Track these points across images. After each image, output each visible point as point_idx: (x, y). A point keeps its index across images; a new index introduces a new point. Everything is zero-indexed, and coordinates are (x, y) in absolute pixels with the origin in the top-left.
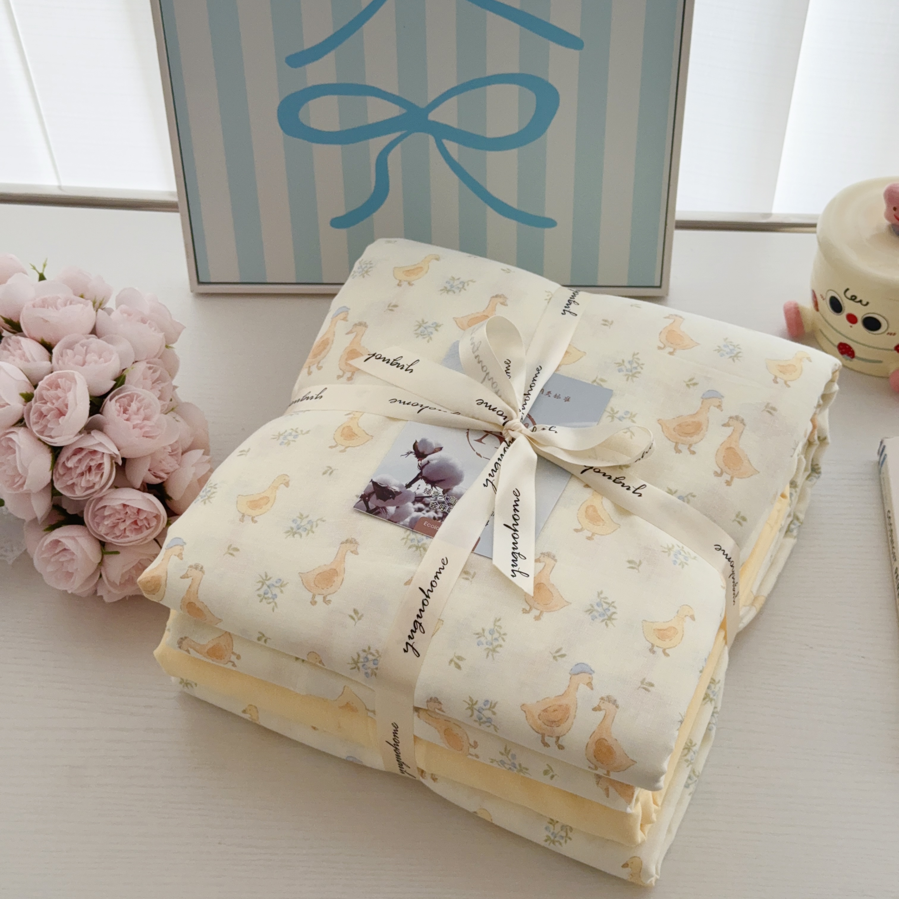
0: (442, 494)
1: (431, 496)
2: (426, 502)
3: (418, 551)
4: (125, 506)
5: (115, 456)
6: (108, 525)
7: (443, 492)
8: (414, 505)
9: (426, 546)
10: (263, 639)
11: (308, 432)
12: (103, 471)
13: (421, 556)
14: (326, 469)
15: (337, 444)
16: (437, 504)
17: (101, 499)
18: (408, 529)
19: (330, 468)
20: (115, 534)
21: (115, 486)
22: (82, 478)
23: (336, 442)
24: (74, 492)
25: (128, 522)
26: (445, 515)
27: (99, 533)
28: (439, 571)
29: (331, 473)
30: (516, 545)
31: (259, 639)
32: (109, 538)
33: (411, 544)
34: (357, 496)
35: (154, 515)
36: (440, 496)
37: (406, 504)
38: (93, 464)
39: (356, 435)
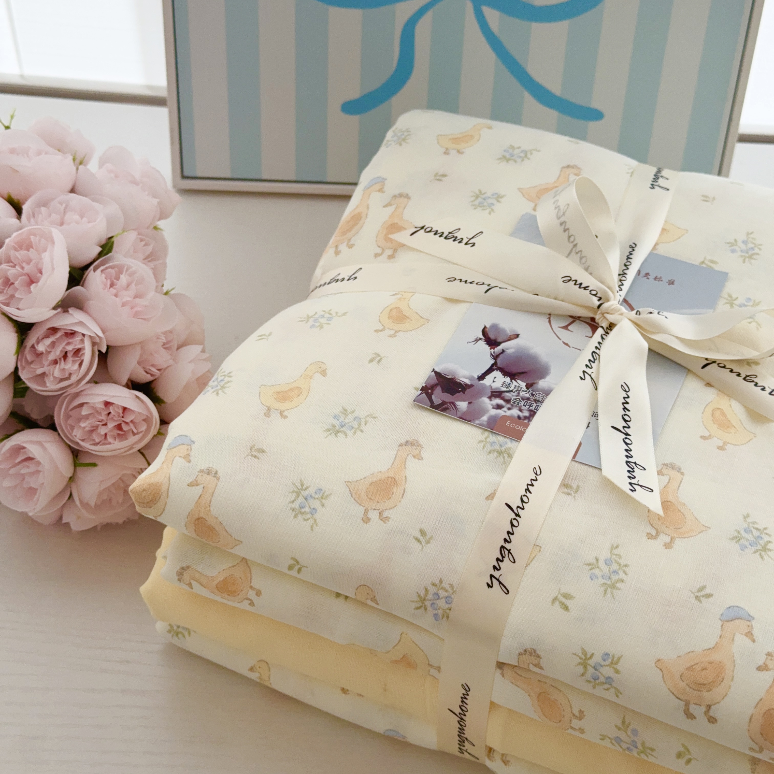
0: (525, 389)
1: (511, 391)
2: (507, 398)
3: (501, 458)
4: (107, 404)
5: (98, 340)
6: (84, 428)
7: (526, 386)
8: (491, 400)
9: (510, 452)
10: (297, 567)
11: (345, 314)
12: (82, 358)
13: (506, 464)
14: (374, 356)
15: (384, 328)
16: (520, 401)
17: (77, 395)
18: (486, 430)
19: (379, 355)
20: (94, 440)
21: (95, 381)
22: (55, 367)
23: (383, 325)
24: (44, 384)
25: (111, 425)
26: (533, 413)
27: (72, 439)
28: (530, 483)
29: (379, 361)
30: (629, 452)
31: (291, 568)
32: (86, 446)
33: (491, 448)
34: (416, 389)
35: (145, 417)
36: (523, 391)
37: (481, 400)
38: (70, 348)
39: (408, 317)
